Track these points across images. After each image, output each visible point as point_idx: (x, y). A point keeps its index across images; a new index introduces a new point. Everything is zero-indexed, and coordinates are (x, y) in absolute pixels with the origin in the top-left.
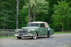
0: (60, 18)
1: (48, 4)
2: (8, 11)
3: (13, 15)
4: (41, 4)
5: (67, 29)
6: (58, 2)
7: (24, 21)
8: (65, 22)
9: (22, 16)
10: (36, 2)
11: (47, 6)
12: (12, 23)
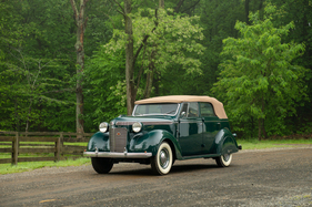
0: (247, 87)
1: (202, 37)
2: (43, 60)
3: (60, 78)
4: (174, 35)
6: (238, 25)
7: (105, 98)
9: (98, 81)
10: (157, 24)
11: (198, 41)
12: (58, 109)
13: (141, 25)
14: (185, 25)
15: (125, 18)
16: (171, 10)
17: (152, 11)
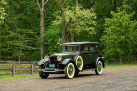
0: (115, 40)
1: (96, 18)
2: (26, 30)
3: (34, 38)
4: (83, 18)
5: (127, 60)
6: (112, 13)
7: (53, 47)
8: (124, 47)
10: (75, 13)
11: (94, 20)
12: (33, 51)
13: (68, 14)
14: (88, 13)
15: (62, 11)
16: (82, 7)
17: (73, 8)
